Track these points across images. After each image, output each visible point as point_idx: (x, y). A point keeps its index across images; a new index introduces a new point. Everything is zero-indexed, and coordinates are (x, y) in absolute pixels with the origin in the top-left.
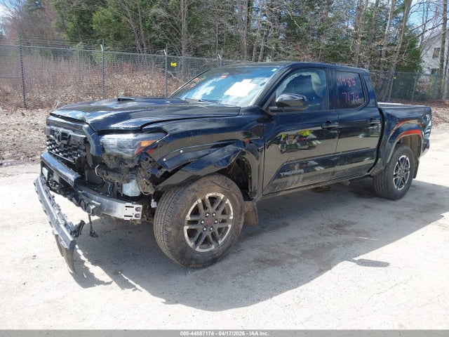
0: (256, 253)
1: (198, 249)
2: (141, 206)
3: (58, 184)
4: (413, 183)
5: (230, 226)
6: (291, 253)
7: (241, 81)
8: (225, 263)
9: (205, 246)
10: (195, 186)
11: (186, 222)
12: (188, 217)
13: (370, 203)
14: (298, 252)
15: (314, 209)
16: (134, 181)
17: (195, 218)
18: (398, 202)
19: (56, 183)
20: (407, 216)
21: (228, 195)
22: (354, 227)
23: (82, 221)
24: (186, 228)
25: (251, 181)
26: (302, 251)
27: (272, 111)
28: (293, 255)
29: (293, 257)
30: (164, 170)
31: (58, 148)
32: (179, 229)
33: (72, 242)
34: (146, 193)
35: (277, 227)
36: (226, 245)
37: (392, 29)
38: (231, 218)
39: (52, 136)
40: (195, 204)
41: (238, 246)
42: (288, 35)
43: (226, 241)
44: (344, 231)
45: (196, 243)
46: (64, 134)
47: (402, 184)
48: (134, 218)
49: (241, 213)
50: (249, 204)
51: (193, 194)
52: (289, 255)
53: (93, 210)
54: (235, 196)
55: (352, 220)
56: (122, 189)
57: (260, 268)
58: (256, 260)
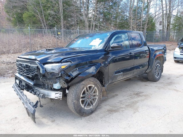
0: (108, 108)
1: (86, 108)
2: (62, 93)
3: (25, 86)
4: (162, 75)
5: (97, 98)
6: (121, 106)
7: (95, 39)
8: (96, 113)
9: (88, 107)
10: (83, 82)
11: (80, 98)
12: (81, 96)
13: (147, 84)
14: (124, 106)
15: (126, 88)
16: (59, 83)
17: (84, 96)
18: (157, 82)
19: (24, 86)
20: (162, 88)
21: (96, 85)
22: (143, 94)
23: (38, 101)
24: (81, 100)
25: (104, 79)
26: (125, 105)
27: (109, 50)
28: (122, 107)
29: (122, 108)
30: (71, 77)
31: (23, 71)
32: (78, 101)
33: (34, 110)
34: (63, 87)
35: (113, 96)
36: (96, 105)
37: (144, 15)
38: (97, 94)
39: (20, 66)
40: (84, 90)
41: (100, 105)
42: (104, 19)
43: (96, 104)
44: (140, 96)
45: (85, 106)
46: (26, 65)
47: (158, 75)
48: (59, 98)
49: (101, 92)
50: (104, 88)
51: (83, 86)
52: (121, 107)
53: (42, 96)
54: (98, 85)
55: (142, 91)
56: (53, 86)
57: (111, 114)
58: (109, 111)
